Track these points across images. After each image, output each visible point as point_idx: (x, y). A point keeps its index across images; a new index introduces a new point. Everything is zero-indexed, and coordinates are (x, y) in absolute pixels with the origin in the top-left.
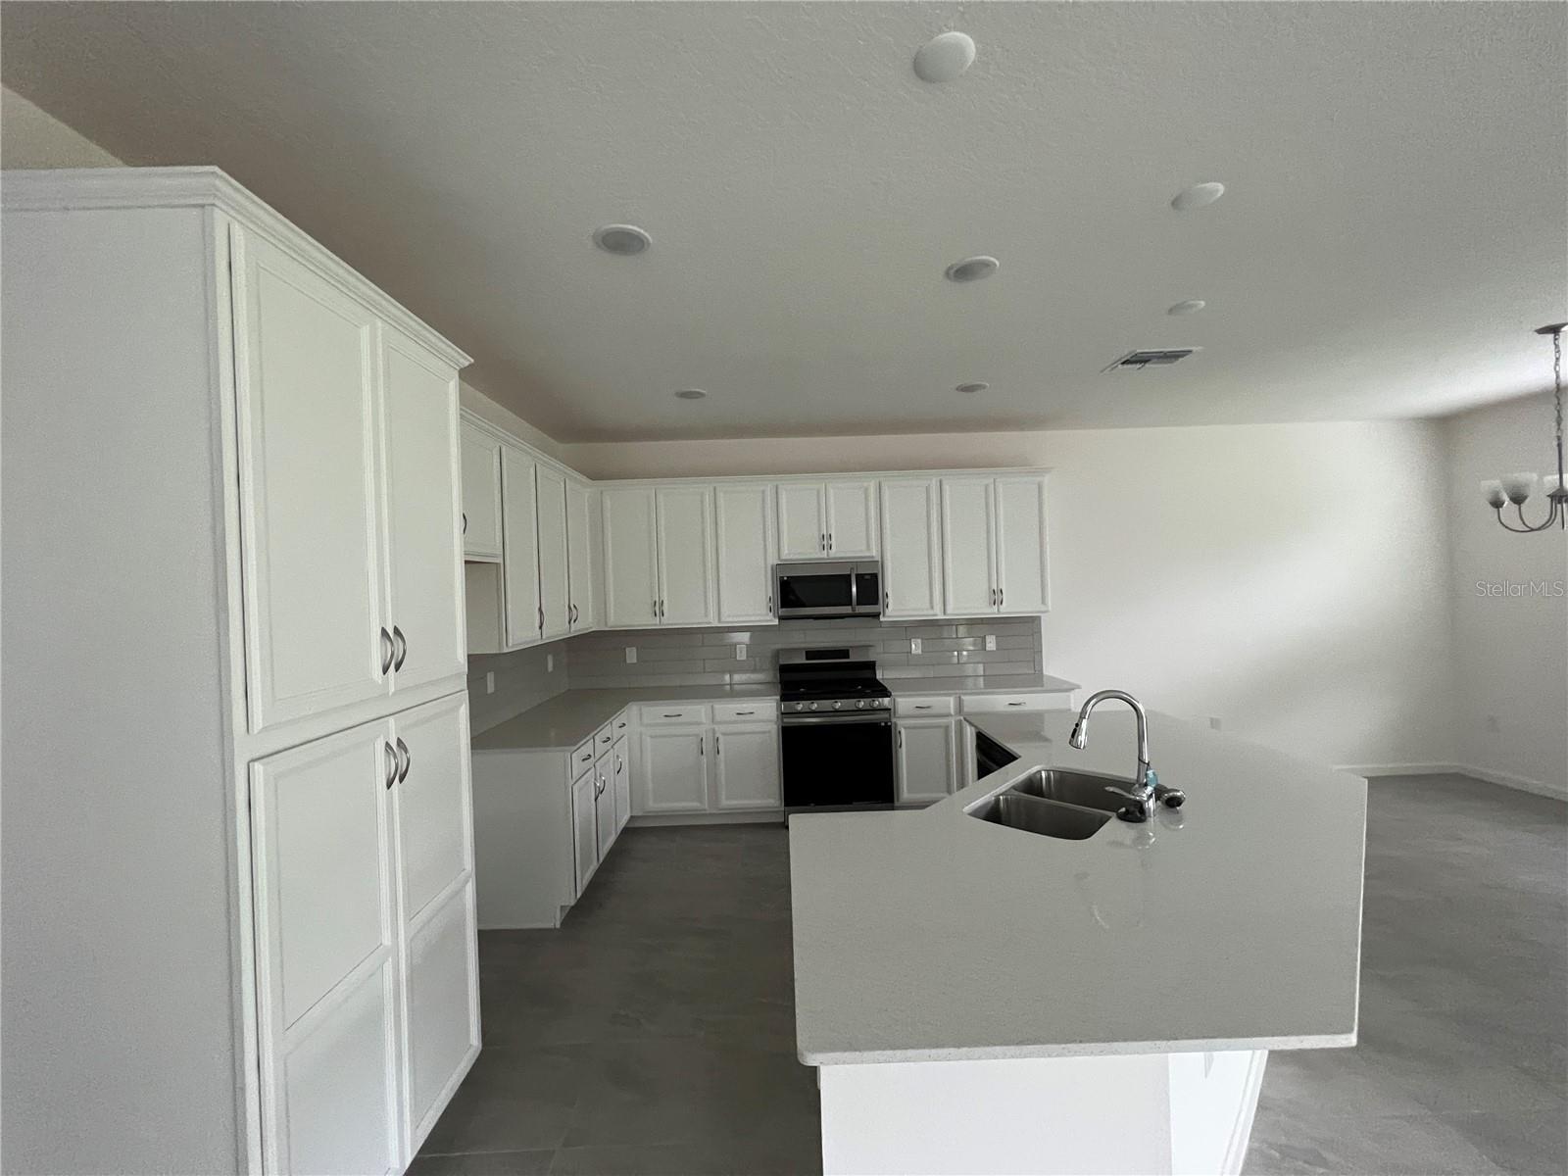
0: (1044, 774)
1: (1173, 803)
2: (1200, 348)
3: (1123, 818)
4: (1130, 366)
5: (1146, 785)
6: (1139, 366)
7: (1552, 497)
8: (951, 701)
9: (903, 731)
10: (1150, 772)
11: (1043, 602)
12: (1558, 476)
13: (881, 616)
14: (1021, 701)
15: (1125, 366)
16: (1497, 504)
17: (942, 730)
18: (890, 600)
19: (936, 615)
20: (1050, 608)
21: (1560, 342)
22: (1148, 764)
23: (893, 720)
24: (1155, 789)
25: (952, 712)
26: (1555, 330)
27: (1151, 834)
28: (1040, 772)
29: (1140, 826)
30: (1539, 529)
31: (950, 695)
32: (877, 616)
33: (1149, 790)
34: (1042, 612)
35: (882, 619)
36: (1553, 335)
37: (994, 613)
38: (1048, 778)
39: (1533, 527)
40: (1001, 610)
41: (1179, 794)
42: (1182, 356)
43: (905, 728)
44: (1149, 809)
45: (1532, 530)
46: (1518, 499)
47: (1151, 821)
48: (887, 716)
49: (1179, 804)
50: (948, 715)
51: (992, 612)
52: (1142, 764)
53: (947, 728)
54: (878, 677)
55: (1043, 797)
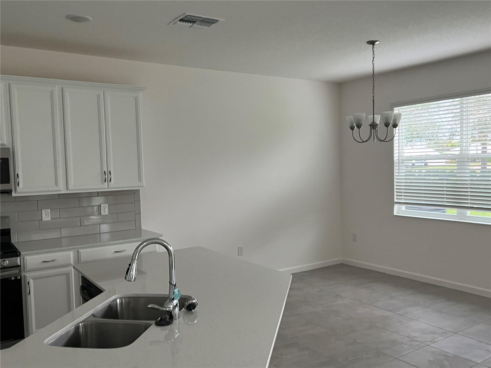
0: (118, 301)
1: (191, 307)
2: (223, 20)
3: (159, 324)
4: (184, 23)
5: (173, 299)
6: (190, 24)
7: (370, 125)
8: (71, 254)
9: (32, 282)
10: (176, 291)
11: (140, 180)
12: (373, 116)
13: (13, 193)
14: (123, 249)
15: (181, 23)
16: (352, 128)
17: (65, 276)
18: (21, 180)
19: (61, 190)
20: (144, 185)
21: (375, 49)
22: (175, 285)
23: (23, 274)
24: (179, 301)
25: (72, 263)
26: (372, 43)
27: (177, 331)
28: (116, 300)
29: (168, 327)
30: (366, 141)
31: (69, 250)
32: (9, 192)
33: (175, 302)
34: (140, 187)
35: (14, 194)
36: (372, 45)
37: (106, 188)
38: (121, 303)
39: (364, 141)
40: (110, 186)
41: (194, 301)
42: (214, 23)
43: (33, 279)
44: (176, 314)
45: (364, 142)
46: (359, 126)
47: (176, 322)
48: (17, 271)
49: (194, 308)
50: (68, 265)
51: (104, 187)
52: (171, 285)
53: (68, 275)
54: (12, 241)
55: (117, 318)
